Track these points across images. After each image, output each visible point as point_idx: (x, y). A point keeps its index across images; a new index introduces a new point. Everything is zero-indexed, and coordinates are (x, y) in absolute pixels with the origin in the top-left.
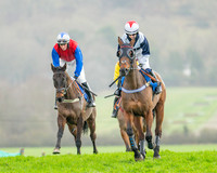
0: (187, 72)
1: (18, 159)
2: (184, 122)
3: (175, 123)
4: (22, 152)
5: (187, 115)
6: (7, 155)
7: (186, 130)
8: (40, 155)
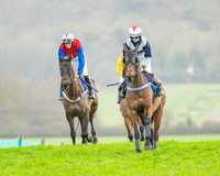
0: (191, 70)
1: (40, 148)
2: (187, 115)
3: (180, 115)
4: (43, 142)
5: (191, 109)
6: (30, 145)
7: (189, 122)
8: (59, 145)
